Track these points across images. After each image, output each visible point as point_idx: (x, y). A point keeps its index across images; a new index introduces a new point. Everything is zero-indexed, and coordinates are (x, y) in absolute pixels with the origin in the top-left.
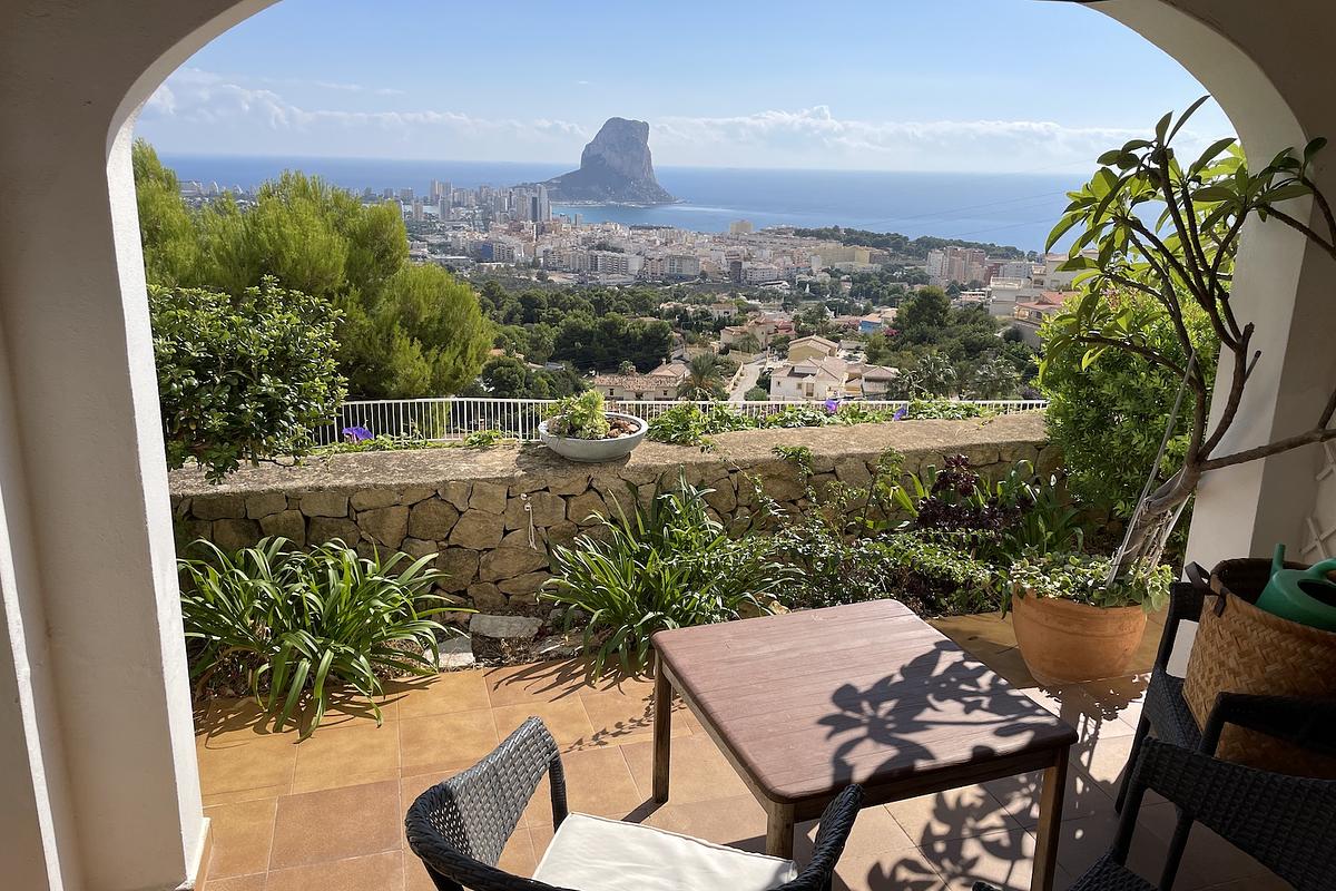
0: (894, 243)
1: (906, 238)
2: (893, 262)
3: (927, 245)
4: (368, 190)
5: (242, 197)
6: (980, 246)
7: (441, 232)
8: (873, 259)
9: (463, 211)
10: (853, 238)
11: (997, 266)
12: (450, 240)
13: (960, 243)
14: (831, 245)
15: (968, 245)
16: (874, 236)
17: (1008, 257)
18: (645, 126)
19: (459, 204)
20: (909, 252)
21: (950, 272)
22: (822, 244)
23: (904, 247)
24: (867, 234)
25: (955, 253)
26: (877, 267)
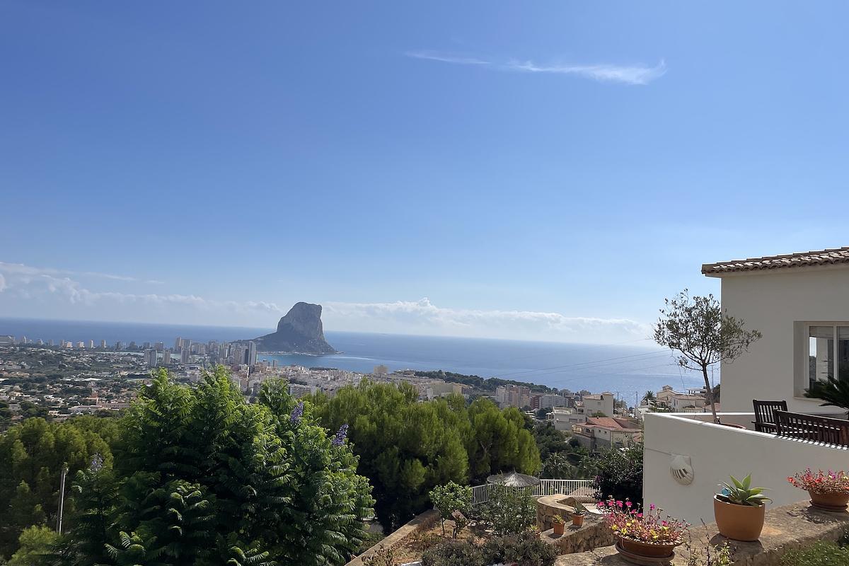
0: (474, 381)
1: (482, 379)
2: (475, 393)
3: (495, 384)
4: (132, 343)
5: (43, 347)
6: (525, 385)
7: (182, 371)
8: (464, 391)
9: (197, 358)
10: (450, 378)
11: (538, 397)
12: (188, 376)
13: (514, 383)
14: (438, 382)
15: (518, 384)
16: (463, 377)
17: (542, 391)
18: (320, 307)
19: (194, 353)
20: (484, 387)
21: (510, 399)
22: (433, 381)
23: (482, 384)
24: (459, 376)
25: (511, 388)
26: (466, 396)
